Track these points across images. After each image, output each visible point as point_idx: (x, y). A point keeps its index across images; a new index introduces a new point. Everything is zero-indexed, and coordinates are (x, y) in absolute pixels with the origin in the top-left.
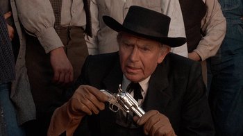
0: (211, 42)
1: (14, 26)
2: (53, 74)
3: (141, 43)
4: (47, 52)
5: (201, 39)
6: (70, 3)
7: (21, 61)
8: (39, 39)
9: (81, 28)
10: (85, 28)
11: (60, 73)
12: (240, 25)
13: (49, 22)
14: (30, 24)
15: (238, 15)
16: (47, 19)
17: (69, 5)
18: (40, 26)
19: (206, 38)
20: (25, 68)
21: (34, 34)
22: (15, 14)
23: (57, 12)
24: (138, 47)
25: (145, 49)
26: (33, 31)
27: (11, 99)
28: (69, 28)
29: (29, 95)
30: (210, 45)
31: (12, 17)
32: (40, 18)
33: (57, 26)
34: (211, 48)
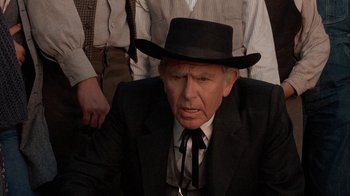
0: (310, 69)
1: (25, 45)
2: (81, 115)
3: (197, 71)
4: (72, 84)
5: (294, 65)
6: (107, 14)
7: (36, 96)
8: (62, 65)
9: (123, 49)
10: (127, 49)
11: (92, 114)
12: (347, 44)
13: (76, 41)
14: (48, 43)
15: (343, 30)
16: (72, 37)
17: (106, 17)
18: (62, 46)
19: (303, 63)
20: (41, 106)
21: (53, 58)
22: (27, 30)
23: (88, 27)
24: (193, 77)
25: (204, 79)
26: (52, 53)
27: (21, 151)
28: (106, 49)
29: (47, 145)
30: (309, 73)
31: (22, 32)
32: (63, 35)
33: (89, 47)
34: (309, 77)
